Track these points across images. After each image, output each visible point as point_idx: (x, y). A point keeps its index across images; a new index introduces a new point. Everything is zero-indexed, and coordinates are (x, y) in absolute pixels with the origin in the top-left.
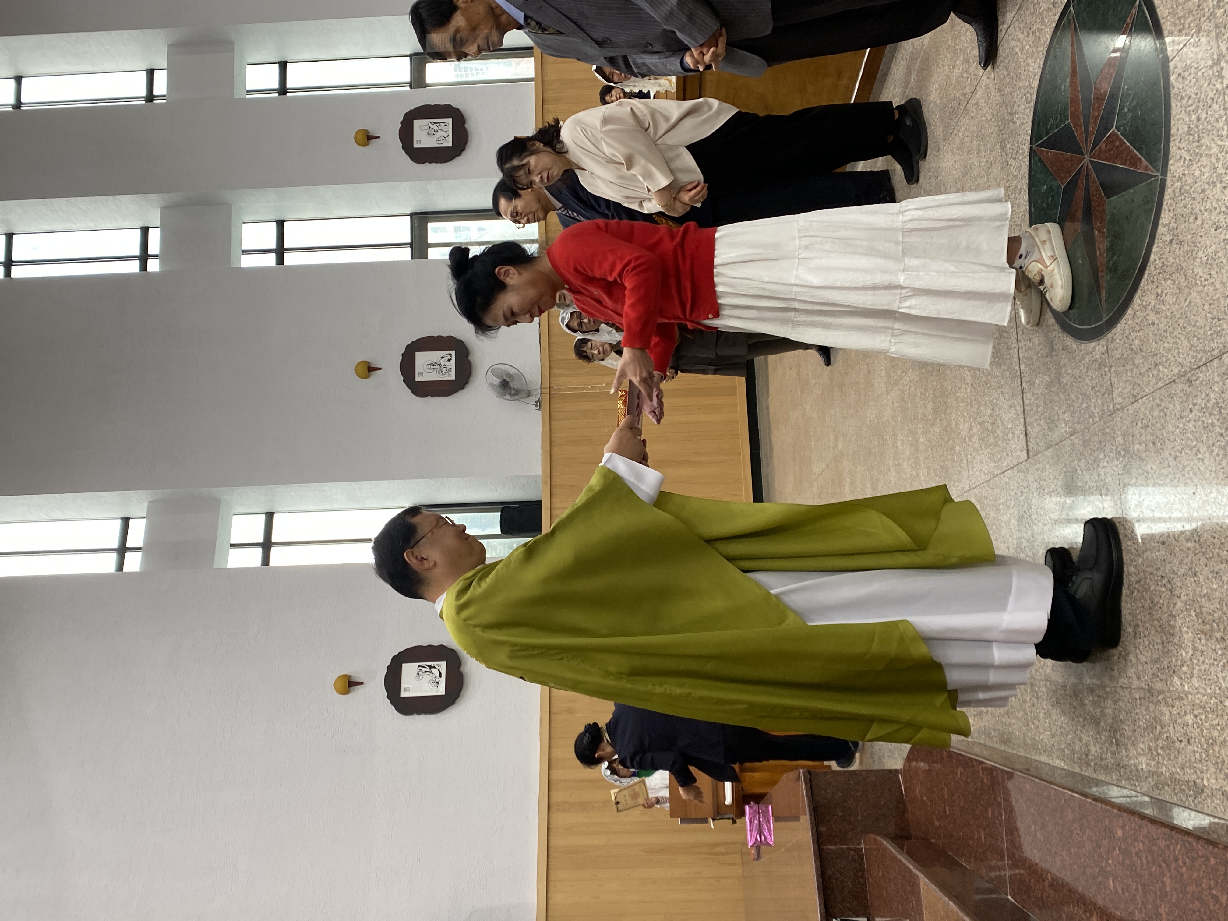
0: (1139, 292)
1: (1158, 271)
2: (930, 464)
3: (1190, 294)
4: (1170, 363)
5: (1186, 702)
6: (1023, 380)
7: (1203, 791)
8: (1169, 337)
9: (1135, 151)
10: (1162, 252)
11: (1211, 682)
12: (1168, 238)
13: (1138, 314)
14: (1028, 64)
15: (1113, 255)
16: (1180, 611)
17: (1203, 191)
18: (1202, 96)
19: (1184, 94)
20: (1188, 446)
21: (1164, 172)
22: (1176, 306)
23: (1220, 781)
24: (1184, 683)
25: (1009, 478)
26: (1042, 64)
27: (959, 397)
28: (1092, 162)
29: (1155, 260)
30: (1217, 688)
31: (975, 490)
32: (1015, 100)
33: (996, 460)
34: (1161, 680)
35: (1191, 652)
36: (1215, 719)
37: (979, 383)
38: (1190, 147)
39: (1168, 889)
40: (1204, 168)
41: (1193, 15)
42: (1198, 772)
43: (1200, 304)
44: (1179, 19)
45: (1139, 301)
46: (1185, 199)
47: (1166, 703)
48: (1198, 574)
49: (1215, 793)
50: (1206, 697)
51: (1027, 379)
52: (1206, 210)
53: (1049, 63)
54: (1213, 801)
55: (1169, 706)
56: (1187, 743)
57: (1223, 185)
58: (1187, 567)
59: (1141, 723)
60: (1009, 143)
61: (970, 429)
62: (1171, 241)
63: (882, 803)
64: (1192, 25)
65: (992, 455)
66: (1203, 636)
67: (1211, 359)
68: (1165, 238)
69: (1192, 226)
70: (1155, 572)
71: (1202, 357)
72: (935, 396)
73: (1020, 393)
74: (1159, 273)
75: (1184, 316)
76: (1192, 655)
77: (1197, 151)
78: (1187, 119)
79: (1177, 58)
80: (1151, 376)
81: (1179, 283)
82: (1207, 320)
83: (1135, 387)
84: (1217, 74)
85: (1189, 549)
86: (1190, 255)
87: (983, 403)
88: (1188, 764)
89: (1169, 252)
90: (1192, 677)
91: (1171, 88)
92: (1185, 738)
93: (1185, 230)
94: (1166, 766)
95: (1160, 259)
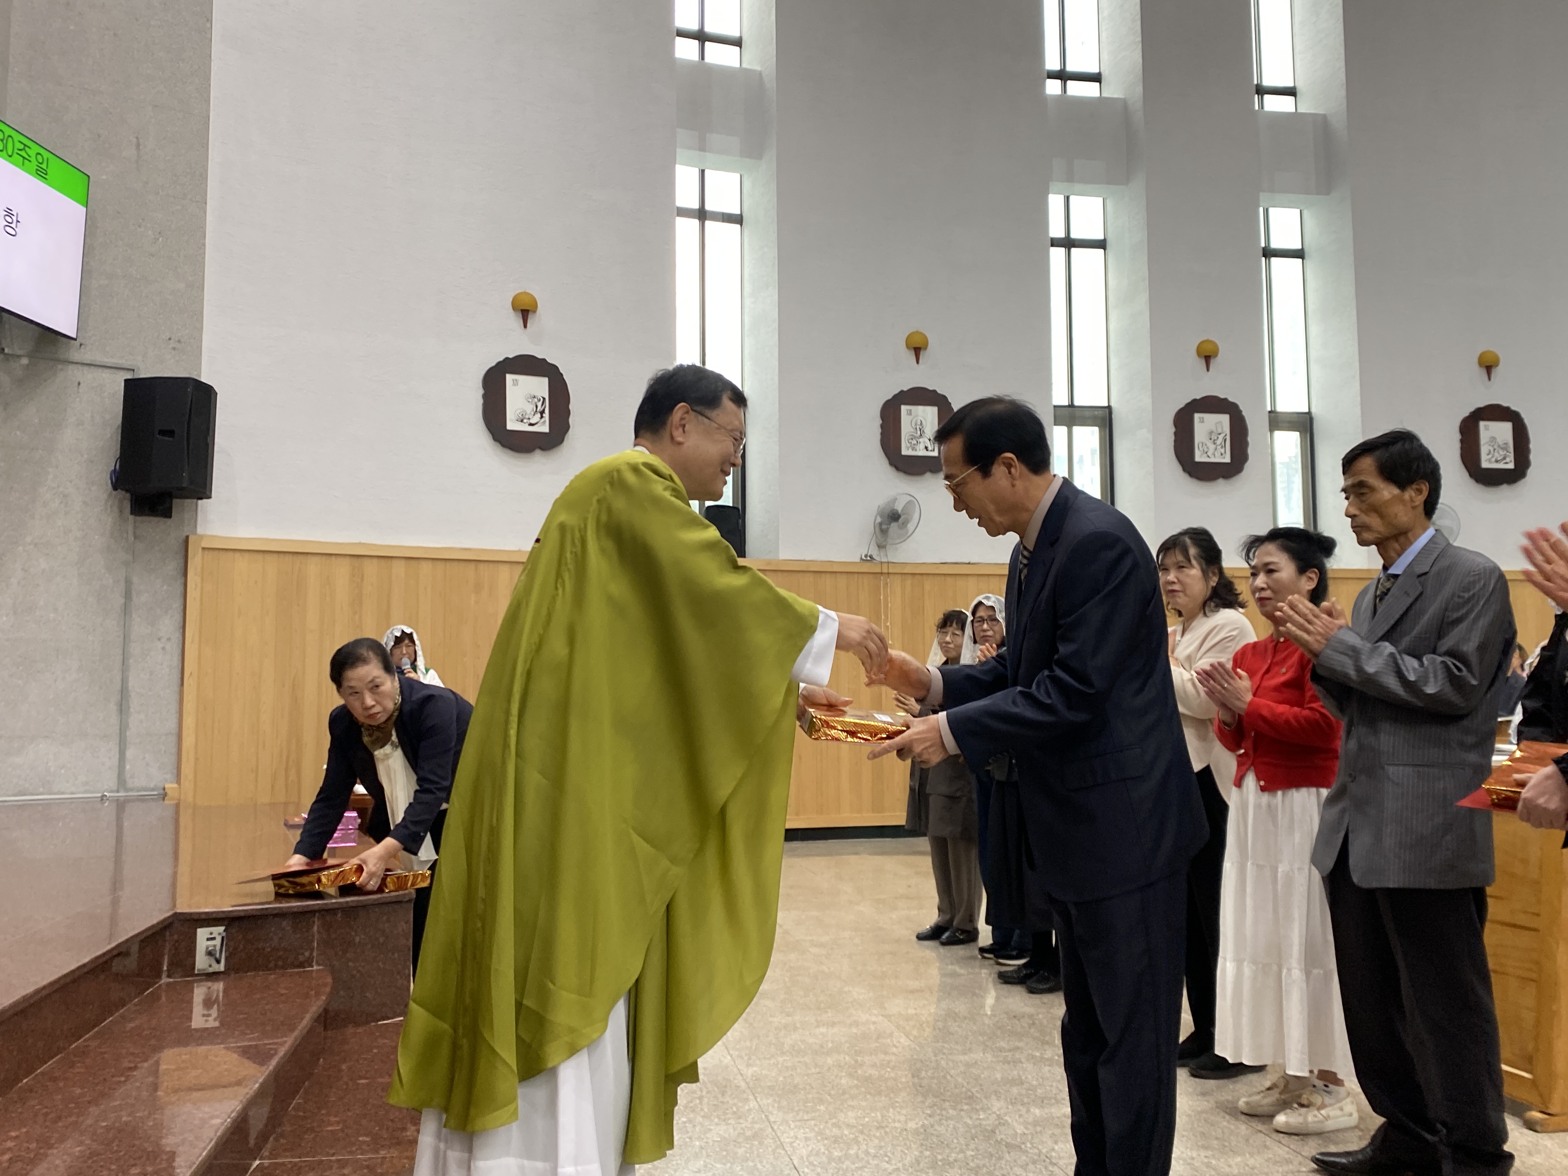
2: (798, 1071)
27: (888, 1112)
31: (770, 1130)
33: (812, 1159)
37: (908, 1139)
61: (848, 1125)
63: (368, 994)
65: (817, 1154)
72: (887, 1079)
87: (883, 1144)
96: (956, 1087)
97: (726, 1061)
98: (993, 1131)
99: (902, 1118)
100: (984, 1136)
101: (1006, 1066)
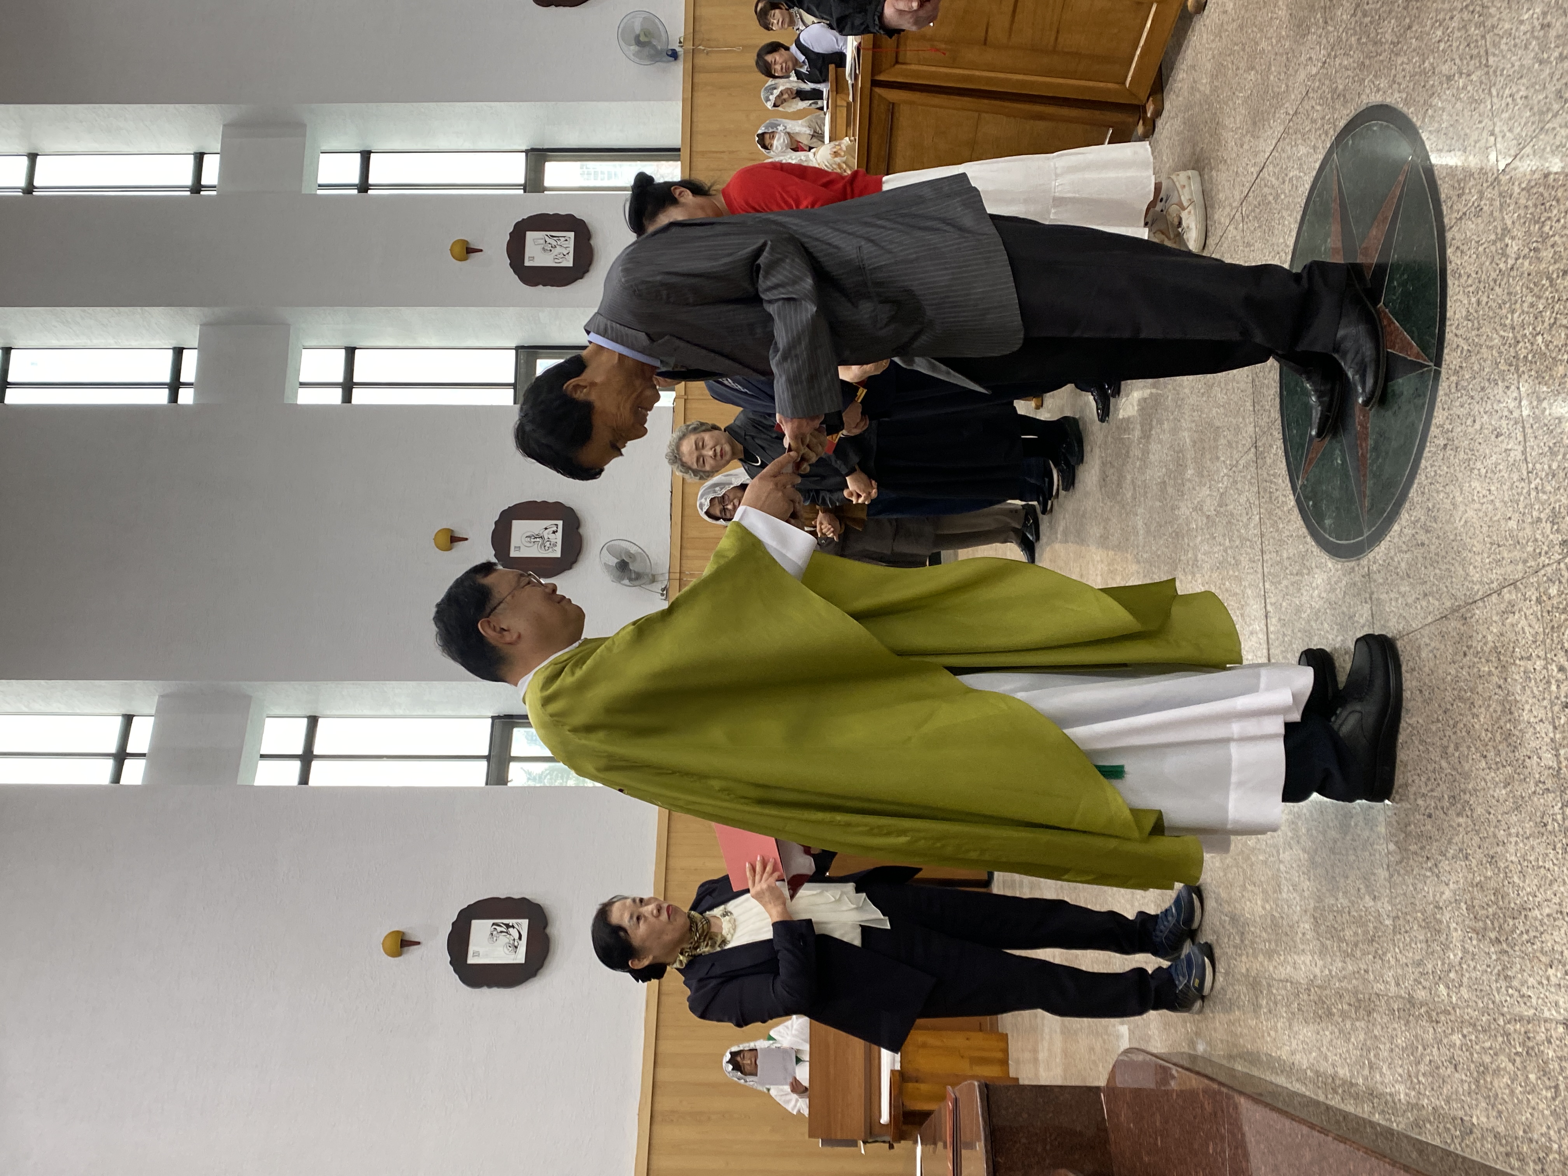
0: (1407, 505)
1: (1429, 481)
3: (1466, 511)
4: (1442, 594)
5: (1453, 1018)
6: (1268, 601)
7: (1471, 1132)
8: (1441, 562)
9: (1405, 333)
10: (1434, 458)
11: (1483, 993)
12: (1442, 442)
13: (1406, 531)
14: (1283, 217)
15: (1378, 457)
16: (1447, 902)
17: (1483, 389)
18: (1484, 276)
19: (1462, 272)
20: (1461, 698)
21: (1438, 362)
22: (1450, 525)
23: (1492, 1119)
24: (1451, 994)
26: (1299, 218)
29: (1426, 467)
30: (1490, 1002)
34: (1424, 988)
35: (1460, 955)
36: (1487, 1041)
38: (1469, 335)
40: (1485, 361)
41: (1475, 179)
42: (1466, 1107)
43: (1477, 525)
45: (1407, 515)
46: (1462, 396)
47: (1430, 1017)
48: (1470, 857)
49: (1485, 1134)
50: (1476, 1013)
51: (1273, 600)
52: (1486, 413)
53: (1307, 217)
54: (1482, 1145)
55: (1432, 1021)
56: (1453, 1070)
57: (1506, 384)
58: (1457, 848)
59: (1399, 1041)
62: (1445, 445)
63: (1078, 1129)
64: (1473, 191)
66: (1474, 936)
67: (1489, 592)
68: (1438, 442)
69: (1470, 430)
70: (1419, 851)
71: (1478, 590)
73: (1263, 617)
74: (1431, 484)
75: (1459, 538)
76: (1462, 958)
77: (1476, 340)
78: (1466, 302)
79: (1455, 229)
80: (1419, 607)
81: (1454, 497)
82: (1485, 545)
83: (1400, 620)
84: (1500, 251)
85: (1459, 825)
88: (1454, 1097)
89: (1443, 459)
90: (1461, 986)
91: (1448, 264)
92: (1451, 1063)
93: (1461, 434)
94: (1428, 1098)
95: (1432, 466)
96: (1167, 547)
98: (1208, 517)
100: (1212, 526)
101: (1149, 495)
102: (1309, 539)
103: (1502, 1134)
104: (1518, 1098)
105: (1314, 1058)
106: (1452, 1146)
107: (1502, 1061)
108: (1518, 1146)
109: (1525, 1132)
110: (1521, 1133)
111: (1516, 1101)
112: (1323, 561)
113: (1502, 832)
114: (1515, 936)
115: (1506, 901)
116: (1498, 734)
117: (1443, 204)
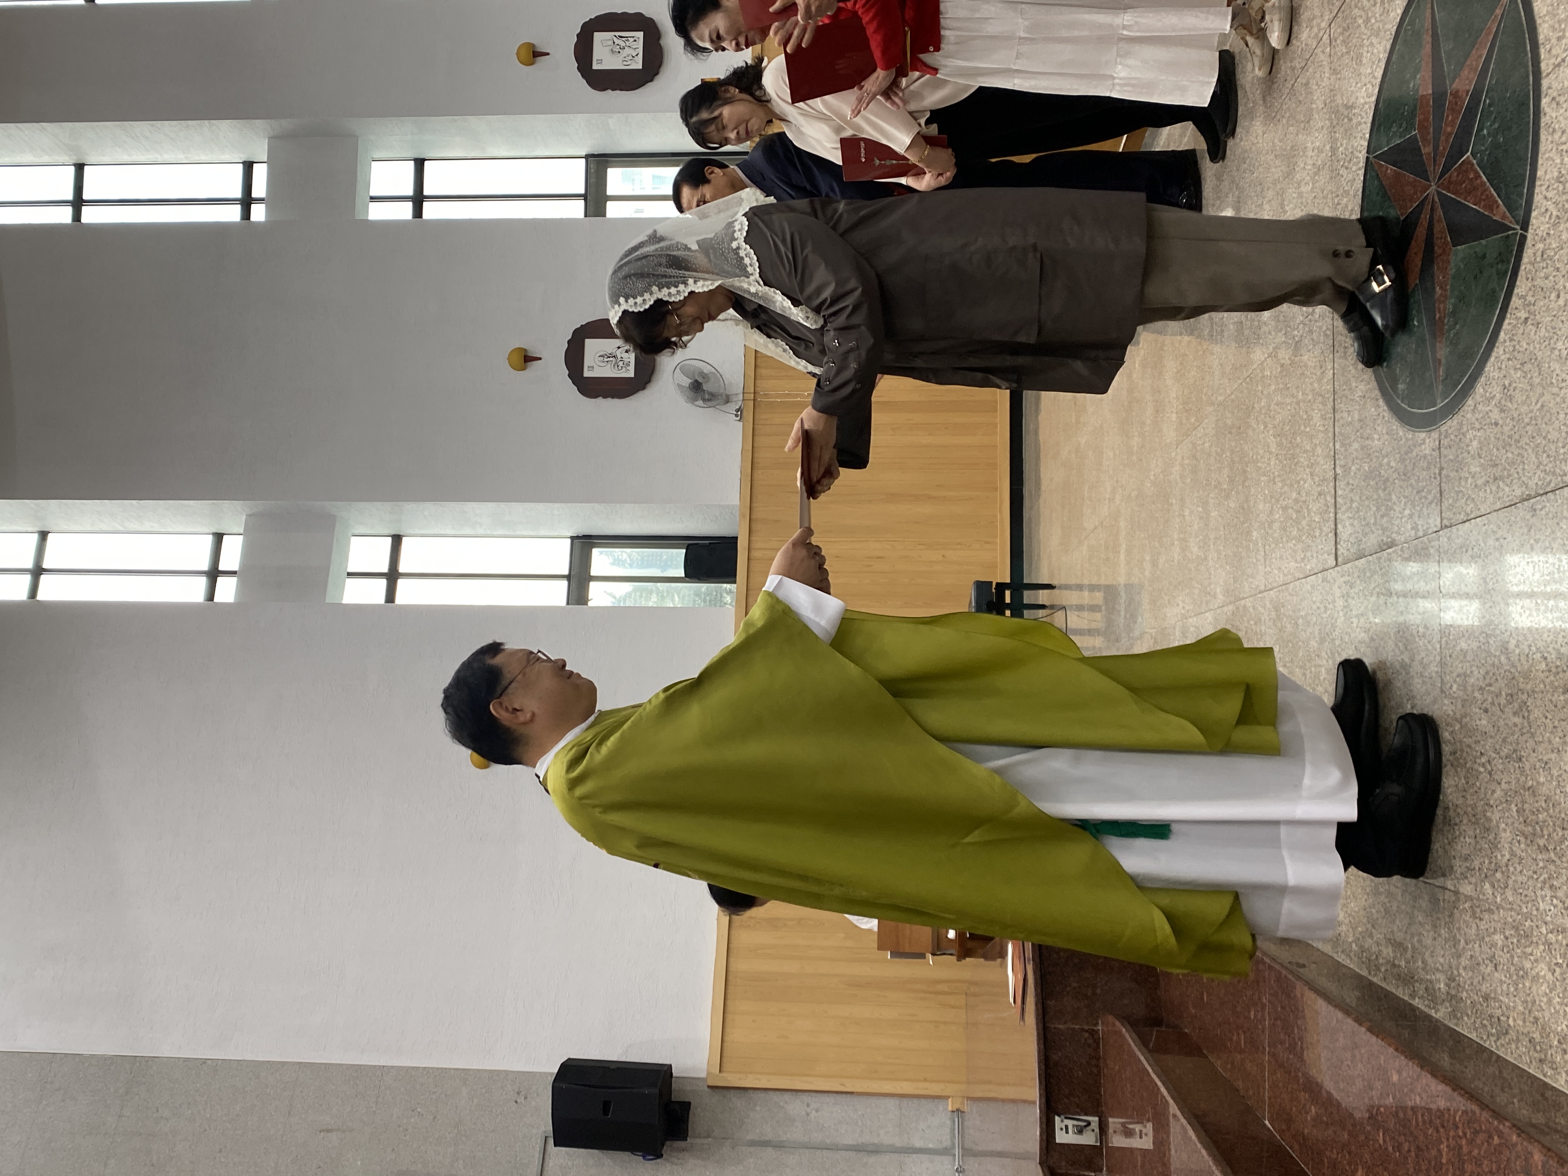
0: (1482, 380)
1: (1507, 356)
2: (1221, 548)
3: (1543, 394)
4: (1512, 480)
5: (1496, 918)
6: (1337, 462)
7: (1507, 1033)
8: (1513, 446)
9: (1492, 190)
10: (1514, 332)
11: (1527, 899)
12: (1523, 315)
13: (1480, 407)
14: (1372, 44)
15: (1456, 323)
16: (1498, 802)
19: (1557, 127)
21: (1525, 225)
22: (1525, 407)
23: (1528, 1024)
24: (1496, 893)
25: (1312, 587)
26: (1389, 47)
27: (1260, 468)
28: (1439, 193)
29: (1505, 341)
30: (1534, 908)
31: (1272, 592)
32: (1352, 89)
33: (1299, 559)
34: (1470, 883)
35: (1507, 857)
36: (1529, 946)
37: (1285, 455)
38: (1560, 199)
39: (1444, 1161)
42: (1505, 1009)
43: (1554, 411)
44: (1560, 22)
45: (1481, 390)
46: (1547, 267)
47: (1474, 913)
48: (1524, 759)
49: (1521, 1038)
50: (1520, 917)
51: (1342, 463)
53: (1397, 47)
54: (1517, 1048)
55: (1476, 918)
56: (1493, 969)
58: (1511, 748)
60: (1341, 145)
61: (1271, 512)
62: (1526, 319)
65: (1295, 551)
66: (1523, 839)
67: (1561, 485)
68: (1519, 315)
69: (1553, 305)
70: (1473, 746)
71: (1551, 481)
72: (1233, 462)
73: (1332, 479)
74: (1509, 359)
75: (1534, 422)
76: (1509, 860)
78: (1558, 161)
79: (1552, 76)
80: (1488, 491)
81: (1532, 378)
82: (1560, 433)
83: (1468, 502)
85: (1515, 725)
86: (1547, 343)
87: (1288, 482)
88: (1493, 995)
89: (1523, 334)
90: (1506, 887)
91: (1542, 114)
92: (1491, 961)
93: (1544, 309)
94: (1467, 991)
95: (1511, 340)
96: (1242, 392)
97: (1210, 618)
98: (1282, 366)
99: (1267, 455)
100: (1286, 376)
101: (1226, 334)
102: (1381, 402)
103: (1537, 1040)
104: (1555, 1008)
105: (1361, 933)
106: (1488, 1042)
107: (1542, 969)
108: (1552, 1055)
109: (1559, 1042)
110: (1556, 1043)
111: (1553, 1011)
112: (1394, 427)
113: (1557, 739)
114: (1563, 847)
115: (1557, 810)
116: (1560, 636)
117: (1541, 47)
